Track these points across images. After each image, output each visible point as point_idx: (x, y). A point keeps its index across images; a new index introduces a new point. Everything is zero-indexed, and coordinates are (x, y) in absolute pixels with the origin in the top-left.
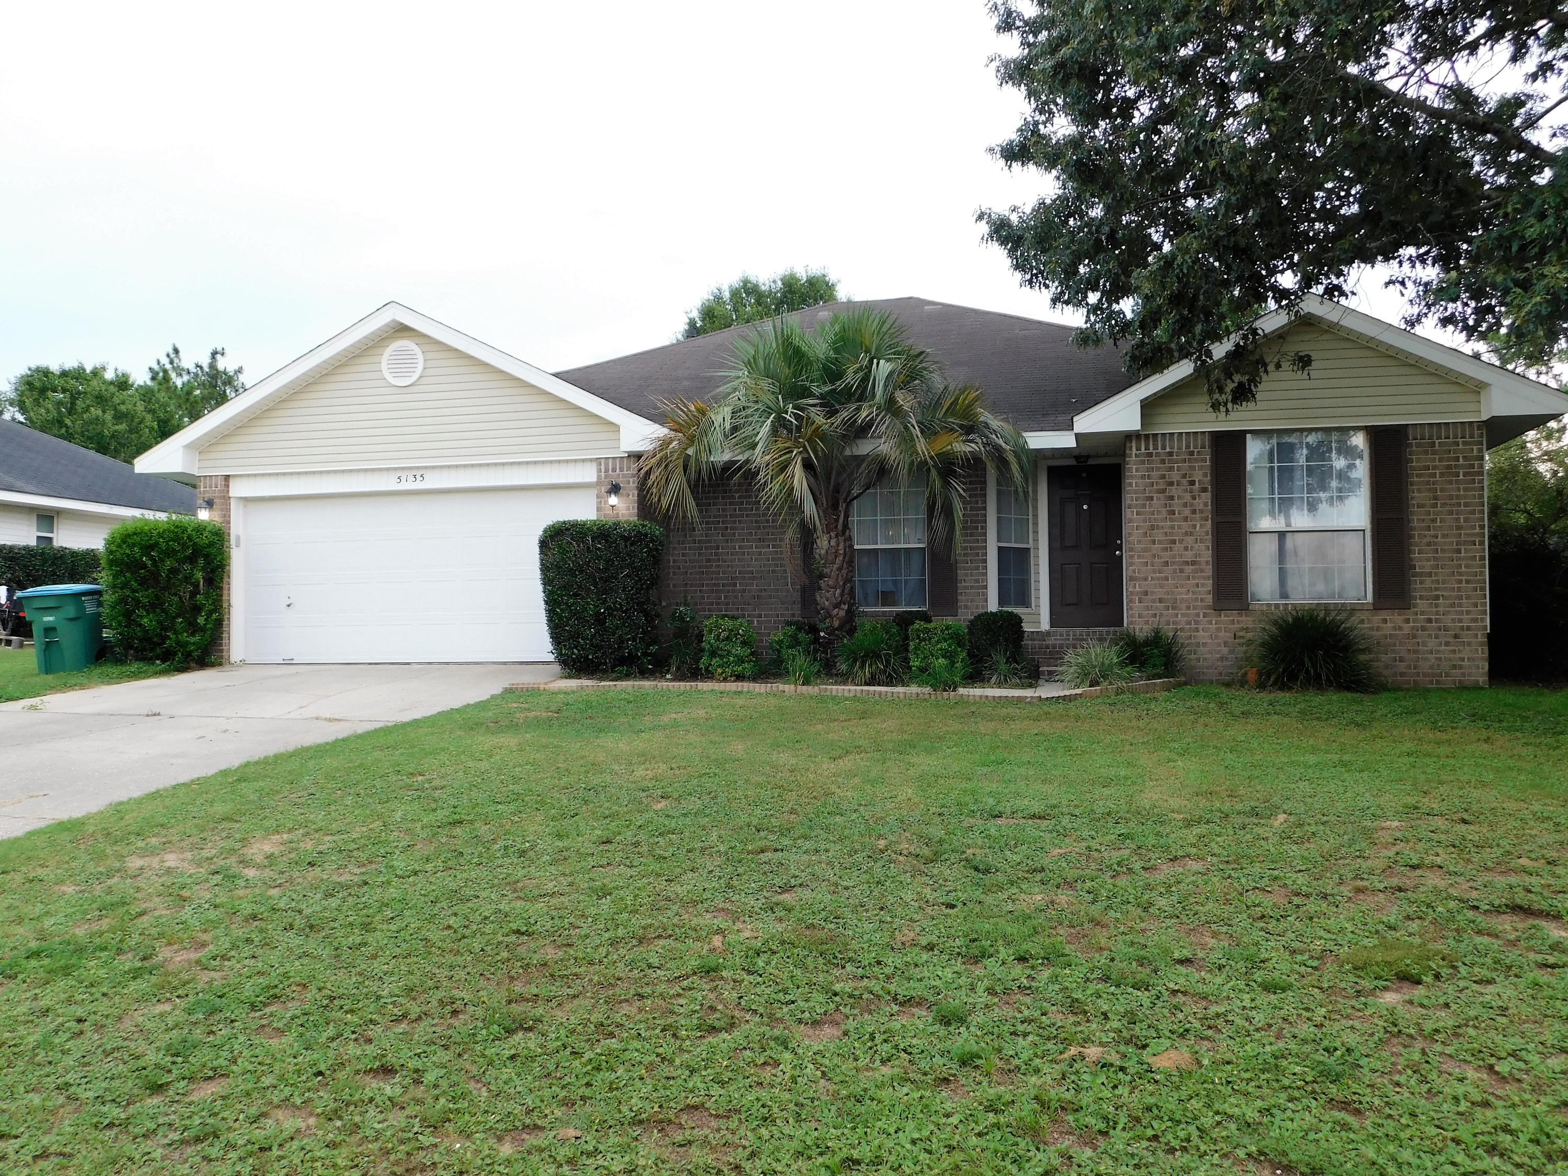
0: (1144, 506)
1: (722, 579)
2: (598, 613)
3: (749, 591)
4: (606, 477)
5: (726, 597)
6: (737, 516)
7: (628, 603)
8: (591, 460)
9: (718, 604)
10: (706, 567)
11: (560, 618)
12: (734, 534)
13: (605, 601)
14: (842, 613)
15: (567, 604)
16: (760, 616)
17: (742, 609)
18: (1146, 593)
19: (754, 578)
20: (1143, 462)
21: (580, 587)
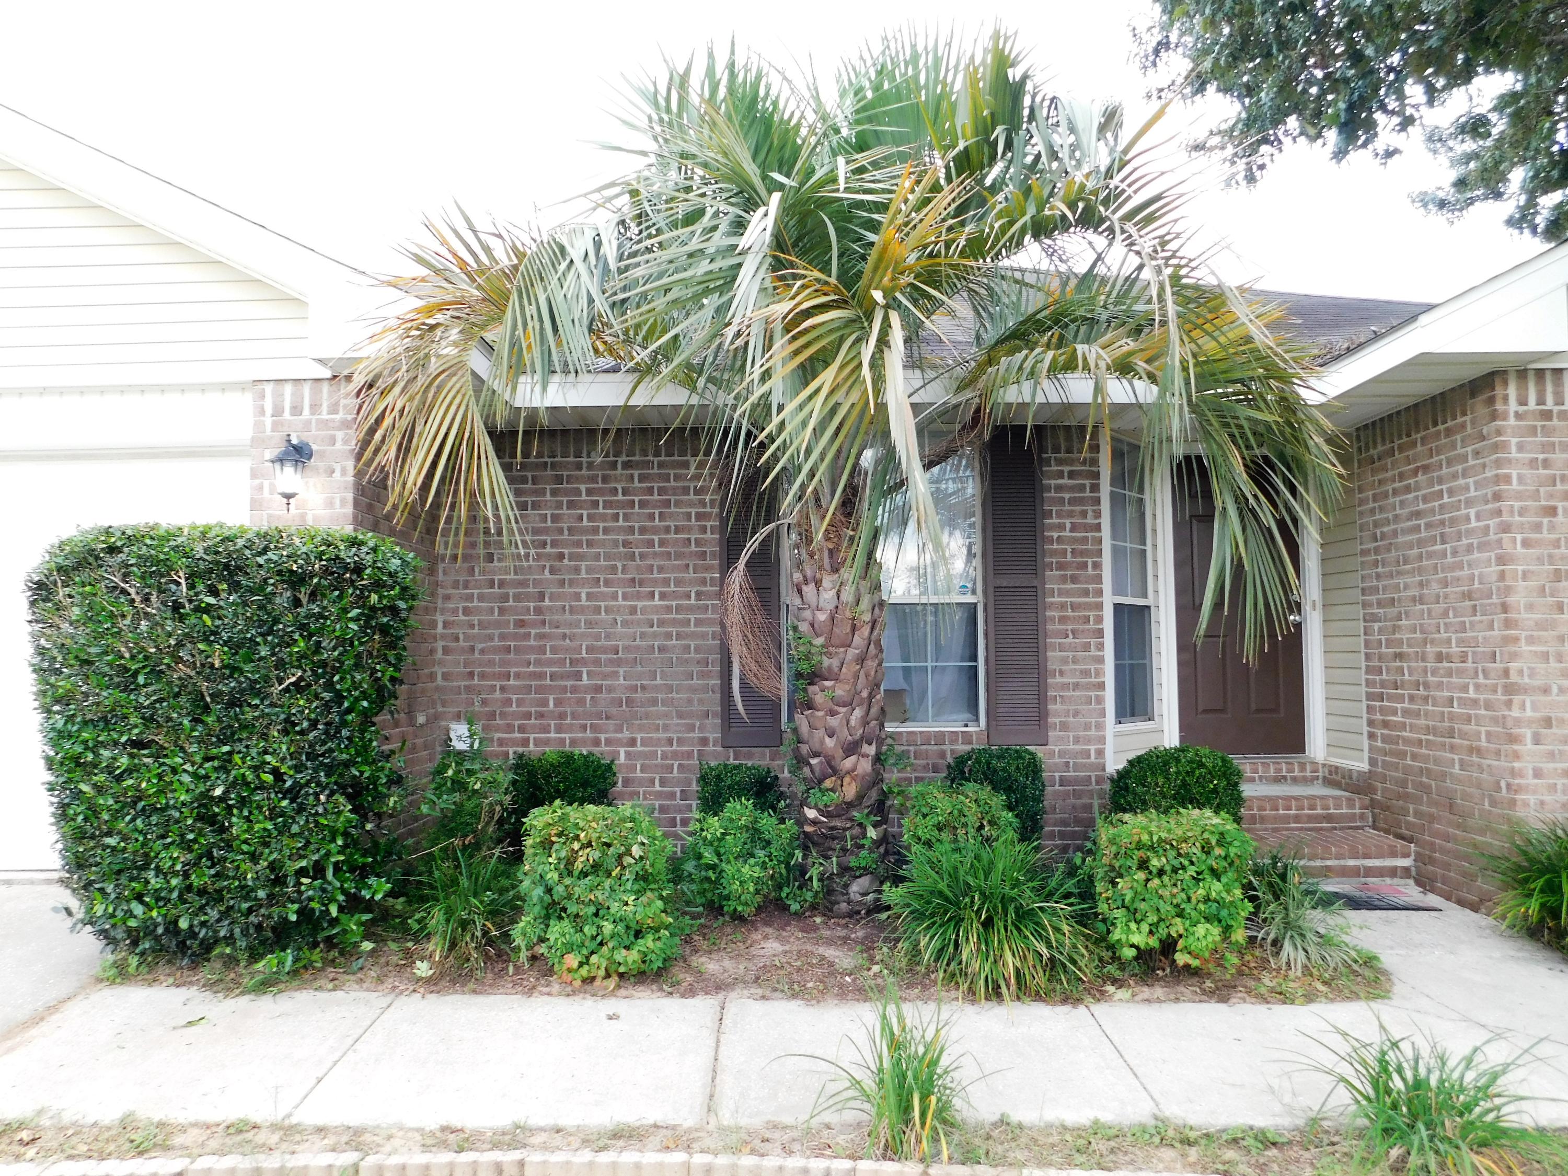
0: (1538, 527)
1: (551, 662)
2: (205, 799)
3: (610, 689)
4: (275, 427)
5: (558, 703)
6: (585, 531)
7: (298, 768)
8: (242, 386)
9: (541, 716)
10: (515, 637)
11: (93, 811)
12: (577, 570)
13: (226, 763)
14: (865, 766)
15: (110, 769)
16: (632, 742)
17: (594, 728)
18: (1548, 722)
19: (619, 663)
20: (1533, 431)
21: (148, 720)
